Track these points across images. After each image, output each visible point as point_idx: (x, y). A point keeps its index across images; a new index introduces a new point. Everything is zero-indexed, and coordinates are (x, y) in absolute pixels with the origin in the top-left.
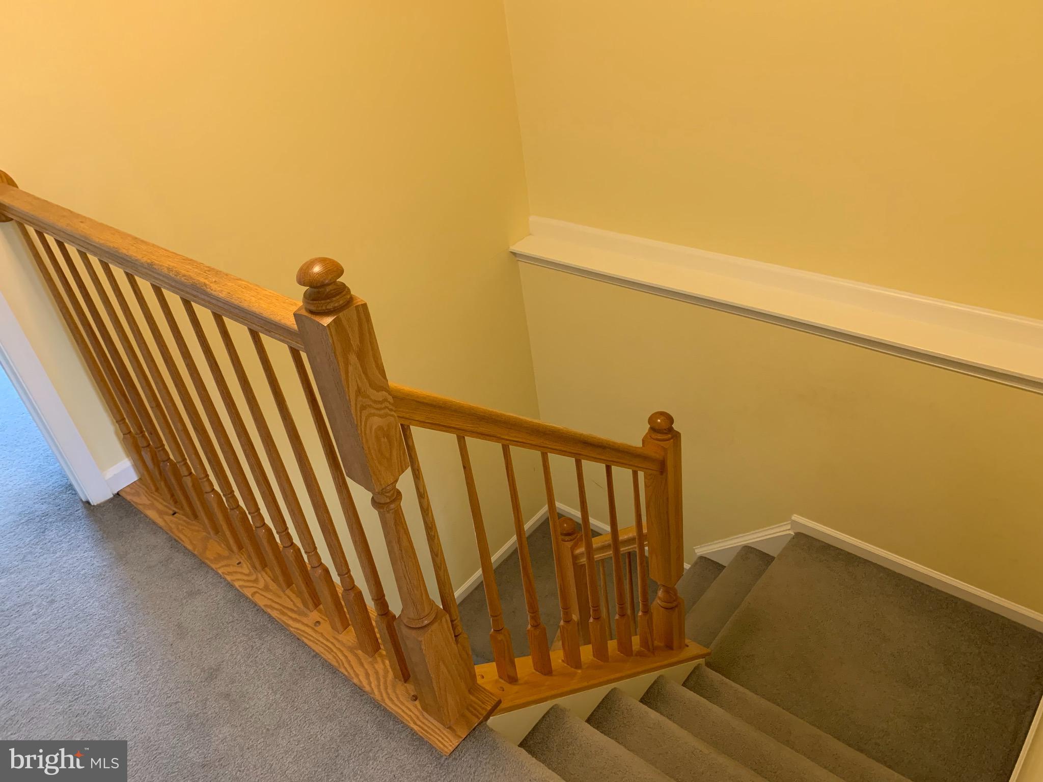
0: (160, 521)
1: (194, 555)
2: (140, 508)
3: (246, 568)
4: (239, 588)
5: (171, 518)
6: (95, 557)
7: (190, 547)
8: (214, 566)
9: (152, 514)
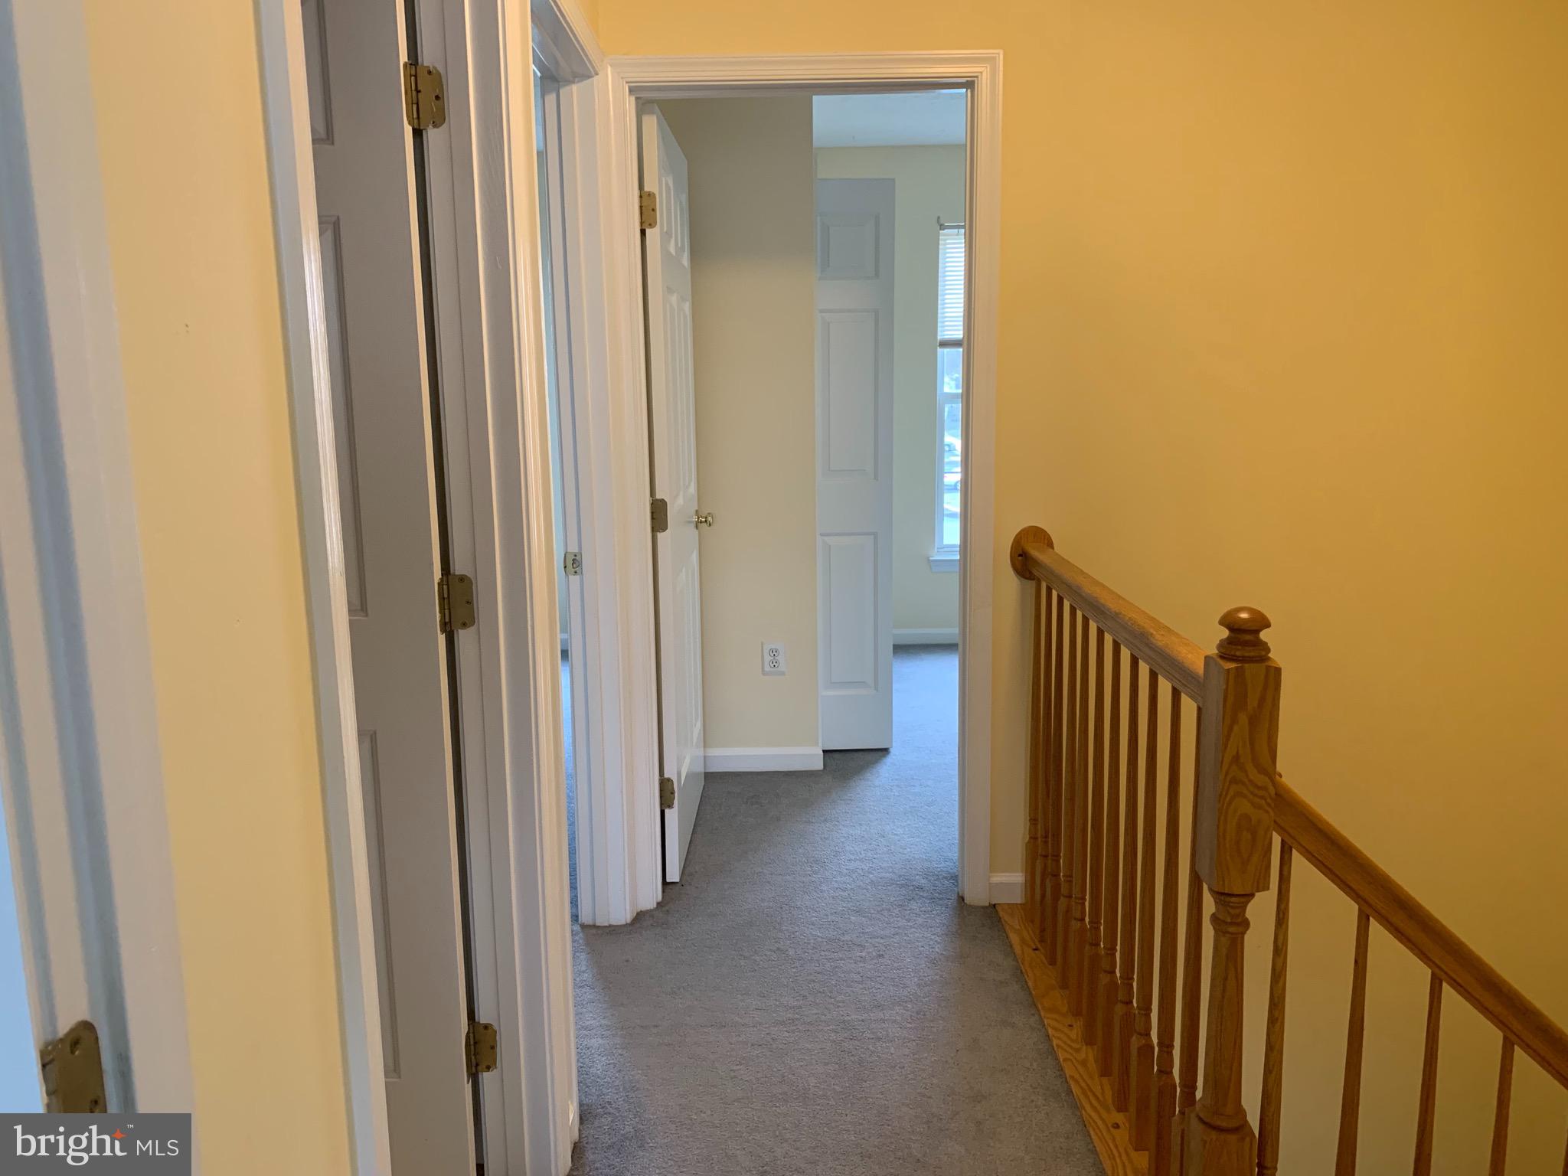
0: (1017, 949)
1: (1031, 993)
2: (1007, 928)
3: (1076, 1032)
4: (1055, 1046)
5: (1031, 951)
6: (939, 943)
7: (1030, 984)
8: (1042, 1014)
9: (1014, 938)
